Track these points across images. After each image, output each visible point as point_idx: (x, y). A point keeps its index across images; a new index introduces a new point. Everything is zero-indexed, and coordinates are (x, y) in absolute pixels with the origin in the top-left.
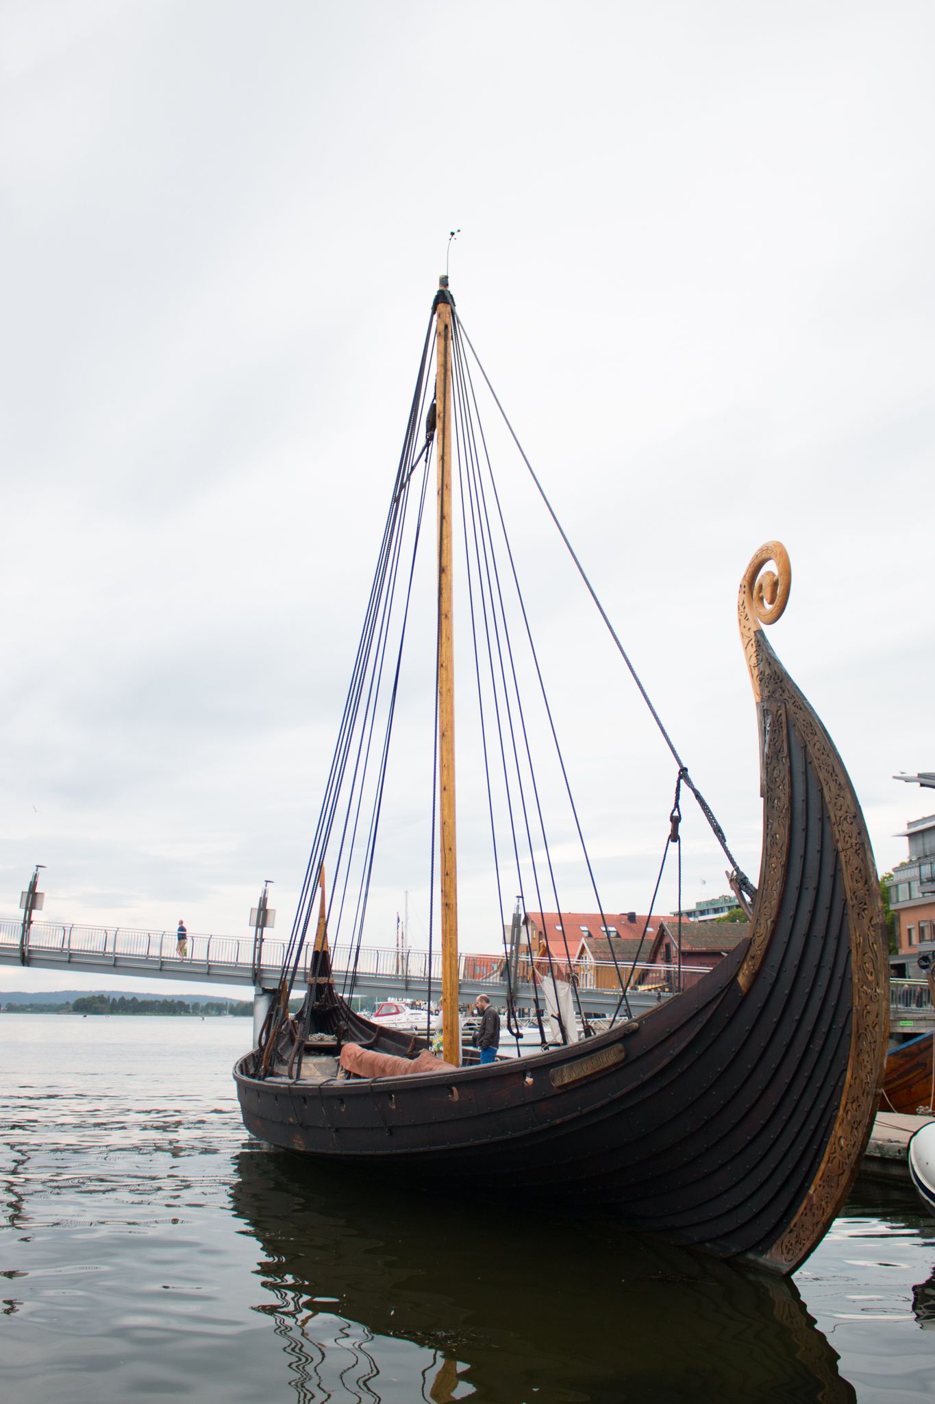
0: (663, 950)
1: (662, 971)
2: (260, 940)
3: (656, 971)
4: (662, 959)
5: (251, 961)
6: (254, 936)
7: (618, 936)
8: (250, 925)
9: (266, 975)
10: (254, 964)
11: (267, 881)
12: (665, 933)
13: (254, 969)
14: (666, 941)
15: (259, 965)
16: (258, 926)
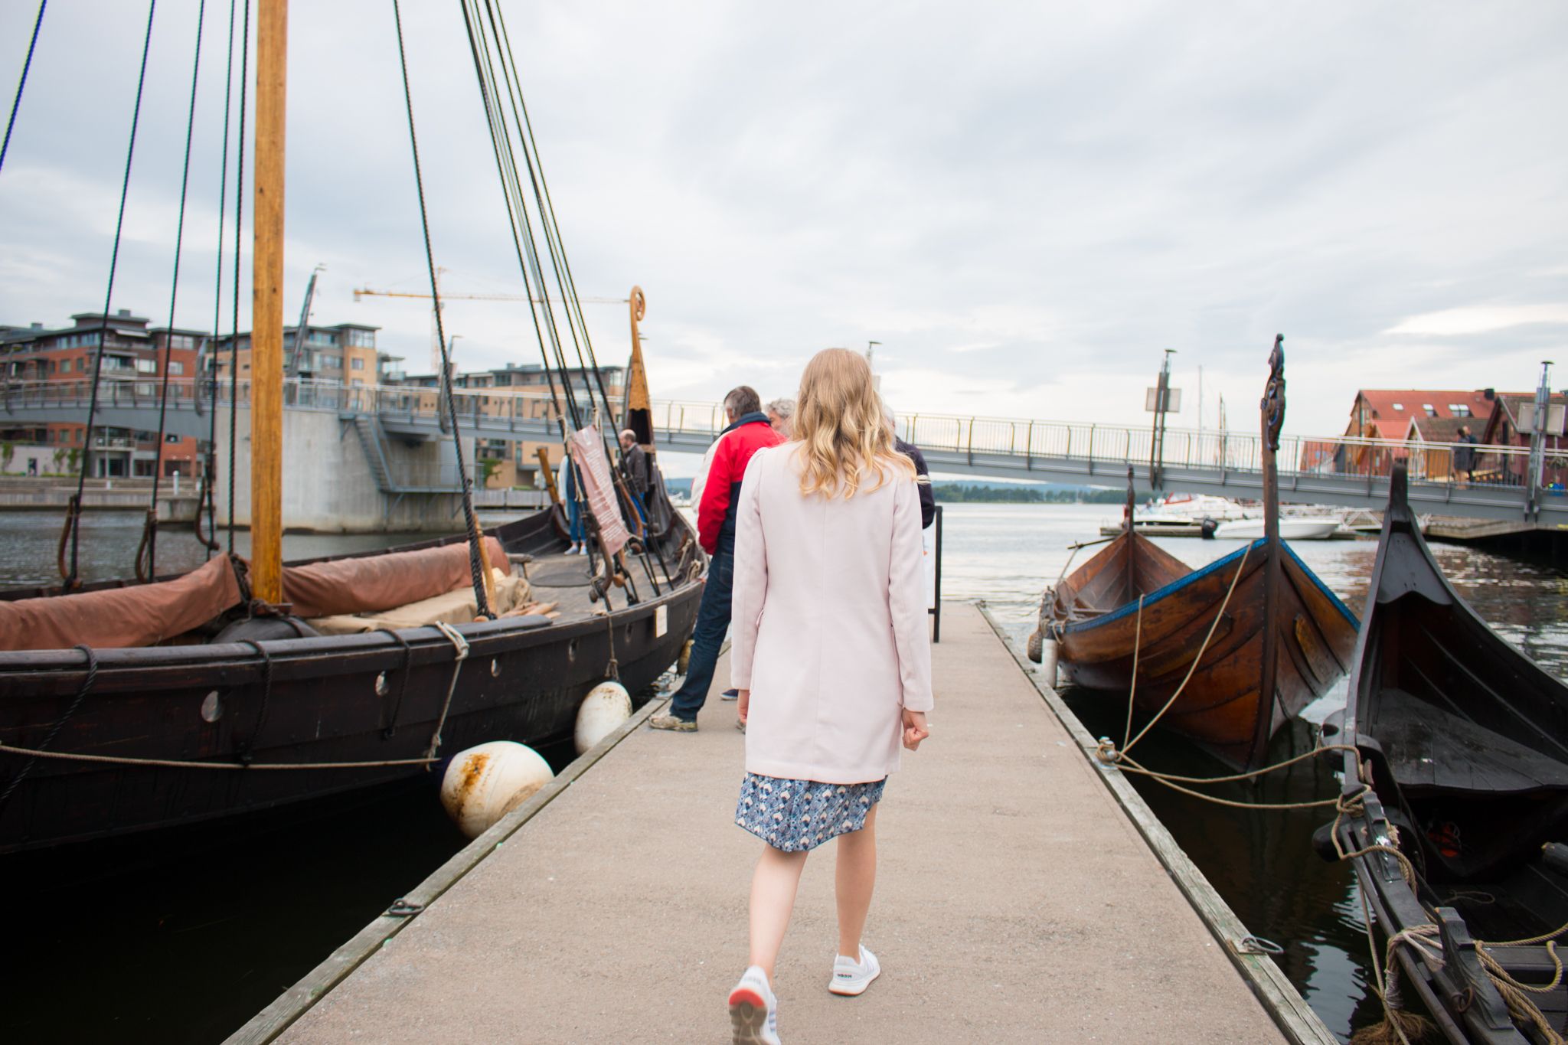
0: (1499, 428)
1: (1499, 456)
2: (1160, 430)
3: (1491, 454)
4: (1498, 441)
5: (1149, 458)
6: (1152, 424)
7: (1435, 414)
8: (1147, 410)
9: (1168, 476)
10: (1152, 461)
11: (1168, 351)
12: (1502, 409)
13: (1152, 468)
14: (1503, 418)
15: (1160, 462)
16: (1157, 411)
